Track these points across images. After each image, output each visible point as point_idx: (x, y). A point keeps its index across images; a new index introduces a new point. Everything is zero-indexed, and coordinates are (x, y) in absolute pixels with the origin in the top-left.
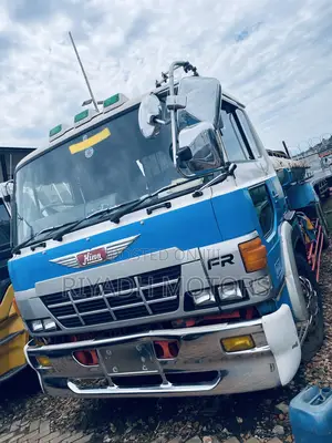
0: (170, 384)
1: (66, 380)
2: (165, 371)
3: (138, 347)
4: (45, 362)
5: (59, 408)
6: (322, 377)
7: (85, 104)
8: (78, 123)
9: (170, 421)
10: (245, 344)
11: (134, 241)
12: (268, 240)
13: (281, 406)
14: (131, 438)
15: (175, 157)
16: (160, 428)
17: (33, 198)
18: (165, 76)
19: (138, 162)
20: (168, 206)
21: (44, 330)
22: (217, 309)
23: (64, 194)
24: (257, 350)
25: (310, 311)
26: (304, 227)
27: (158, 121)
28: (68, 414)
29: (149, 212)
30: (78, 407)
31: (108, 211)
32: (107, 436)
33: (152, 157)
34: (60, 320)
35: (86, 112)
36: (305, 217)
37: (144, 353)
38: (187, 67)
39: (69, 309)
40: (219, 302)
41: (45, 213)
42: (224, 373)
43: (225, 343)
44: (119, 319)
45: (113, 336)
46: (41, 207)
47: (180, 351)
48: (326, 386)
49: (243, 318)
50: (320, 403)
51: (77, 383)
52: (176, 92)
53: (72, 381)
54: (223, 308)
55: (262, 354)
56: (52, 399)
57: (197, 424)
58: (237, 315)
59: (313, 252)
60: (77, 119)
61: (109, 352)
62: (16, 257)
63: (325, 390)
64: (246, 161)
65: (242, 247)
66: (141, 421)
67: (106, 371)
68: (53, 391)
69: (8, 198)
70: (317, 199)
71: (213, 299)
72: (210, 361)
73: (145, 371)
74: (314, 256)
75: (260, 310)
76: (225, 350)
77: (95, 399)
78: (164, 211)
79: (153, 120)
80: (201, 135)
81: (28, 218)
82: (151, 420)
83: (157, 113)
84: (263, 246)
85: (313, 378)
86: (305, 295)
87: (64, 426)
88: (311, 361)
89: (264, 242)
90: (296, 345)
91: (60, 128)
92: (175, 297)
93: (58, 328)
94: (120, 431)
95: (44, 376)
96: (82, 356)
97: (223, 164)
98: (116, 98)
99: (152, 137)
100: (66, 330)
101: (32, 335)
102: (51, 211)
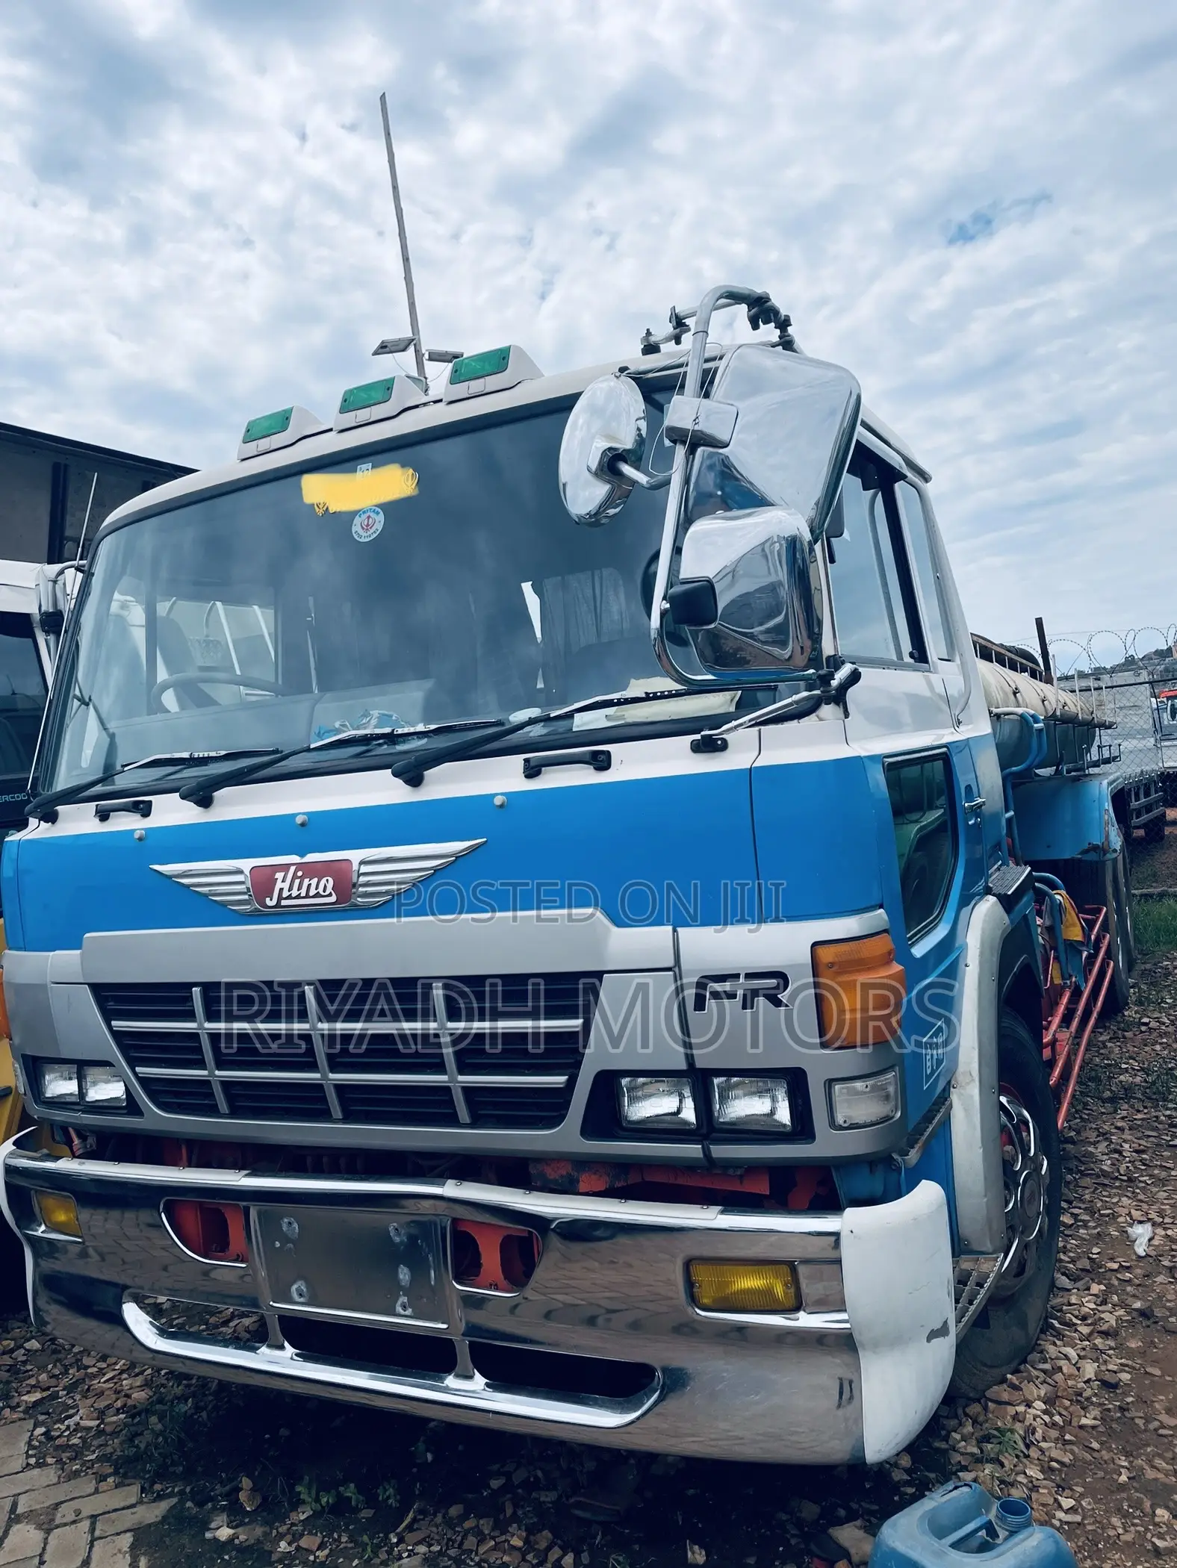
0: (479, 1381)
1: (120, 1292)
2: (472, 1330)
3: (395, 1228)
4: (61, 1217)
5: (71, 1389)
6: (1008, 1461)
7: (384, 348)
8: (350, 419)
9: (455, 1511)
10: (768, 1292)
11: (458, 857)
12: (919, 951)
13: (848, 1535)
14: (304, 1543)
15: (659, 604)
16: (410, 1528)
17: (139, 636)
18: (679, 323)
19: (527, 587)
20: (602, 762)
21: (80, 1102)
22: (693, 1150)
23: (250, 646)
24: (805, 1320)
25: (1014, 1225)
26: (1050, 930)
27: (627, 469)
28: (101, 1414)
29: (532, 771)
30: (139, 1396)
31: (392, 738)
32: (221, 1519)
33: (580, 583)
34: (144, 1082)
35: (386, 387)
36: (1060, 896)
37: (413, 1253)
38: (761, 310)
39: (185, 1050)
40: (708, 1128)
41: (169, 699)
42: (676, 1381)
43: (701, 1274)
44: (348, 1117)
45: (318, 1173)
46: (162, 674)
47: (540, 1274)
48: (1017, 1494)
49: (778, 1201)
50: (984, 1547)
51: (155, 1312)
52: (706, 385)
53: (139, 1300)
54: (719, 1151)
55: (819, 1340)
56: (54, 1349)
57: (544, 1538)
58: (762, 1187)
59: (1066, 1020)
60: (350, 402)
61: (290, 1226)
62: (36, 830)
63: (1010, 1508)
64: (898, 665)
65: (826, 955)
66: (350, 1491)
67: (265, 1291)
68: (65, 1323)
69: (53, 621)
70: (1116, 841)
71: (689, 1114)
72: (635, 1326)
73: (403, 1320)
74: (1065, 1036)
75: (843, 1186)
76: (693, 1300)
77: (204, 1382)
78: (582, 776)
79: (610, 465)
80: (762, 550)
81: (106, 702)
82: (389, 1494)
83: (627, 442)
84: (897, 968)
85: (979, 1460)
86: (1007, 1165)
87: (77, 1453)
88: (981, 1398)
89: (901, 953)
90: (942, 1332)
91: (283, 420)
92: (560, 1080)
93: (131, 1106)
94: (272, 1510)
95: (48, 1265)
96: (192, 1220)
97: (815, 660)
98: (498, 360)
99: (595, 519)
100: (157, 1117)
101: (36, 1111)
102: (193, 694)
